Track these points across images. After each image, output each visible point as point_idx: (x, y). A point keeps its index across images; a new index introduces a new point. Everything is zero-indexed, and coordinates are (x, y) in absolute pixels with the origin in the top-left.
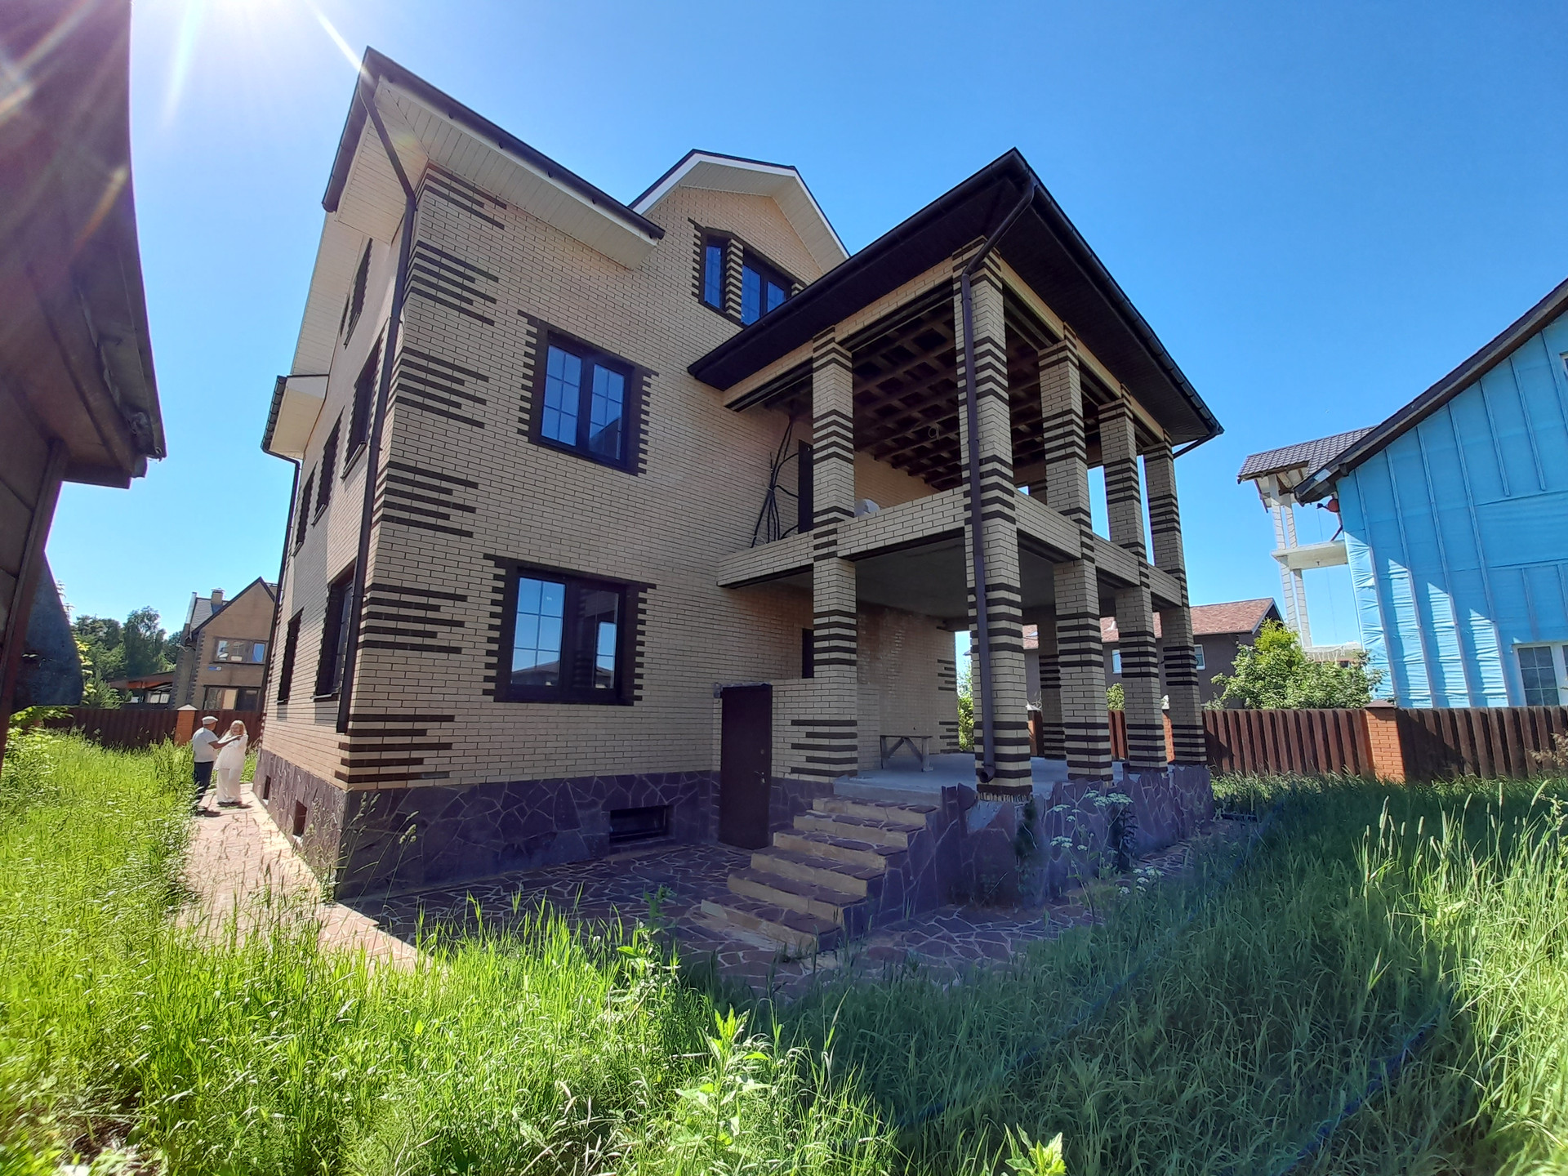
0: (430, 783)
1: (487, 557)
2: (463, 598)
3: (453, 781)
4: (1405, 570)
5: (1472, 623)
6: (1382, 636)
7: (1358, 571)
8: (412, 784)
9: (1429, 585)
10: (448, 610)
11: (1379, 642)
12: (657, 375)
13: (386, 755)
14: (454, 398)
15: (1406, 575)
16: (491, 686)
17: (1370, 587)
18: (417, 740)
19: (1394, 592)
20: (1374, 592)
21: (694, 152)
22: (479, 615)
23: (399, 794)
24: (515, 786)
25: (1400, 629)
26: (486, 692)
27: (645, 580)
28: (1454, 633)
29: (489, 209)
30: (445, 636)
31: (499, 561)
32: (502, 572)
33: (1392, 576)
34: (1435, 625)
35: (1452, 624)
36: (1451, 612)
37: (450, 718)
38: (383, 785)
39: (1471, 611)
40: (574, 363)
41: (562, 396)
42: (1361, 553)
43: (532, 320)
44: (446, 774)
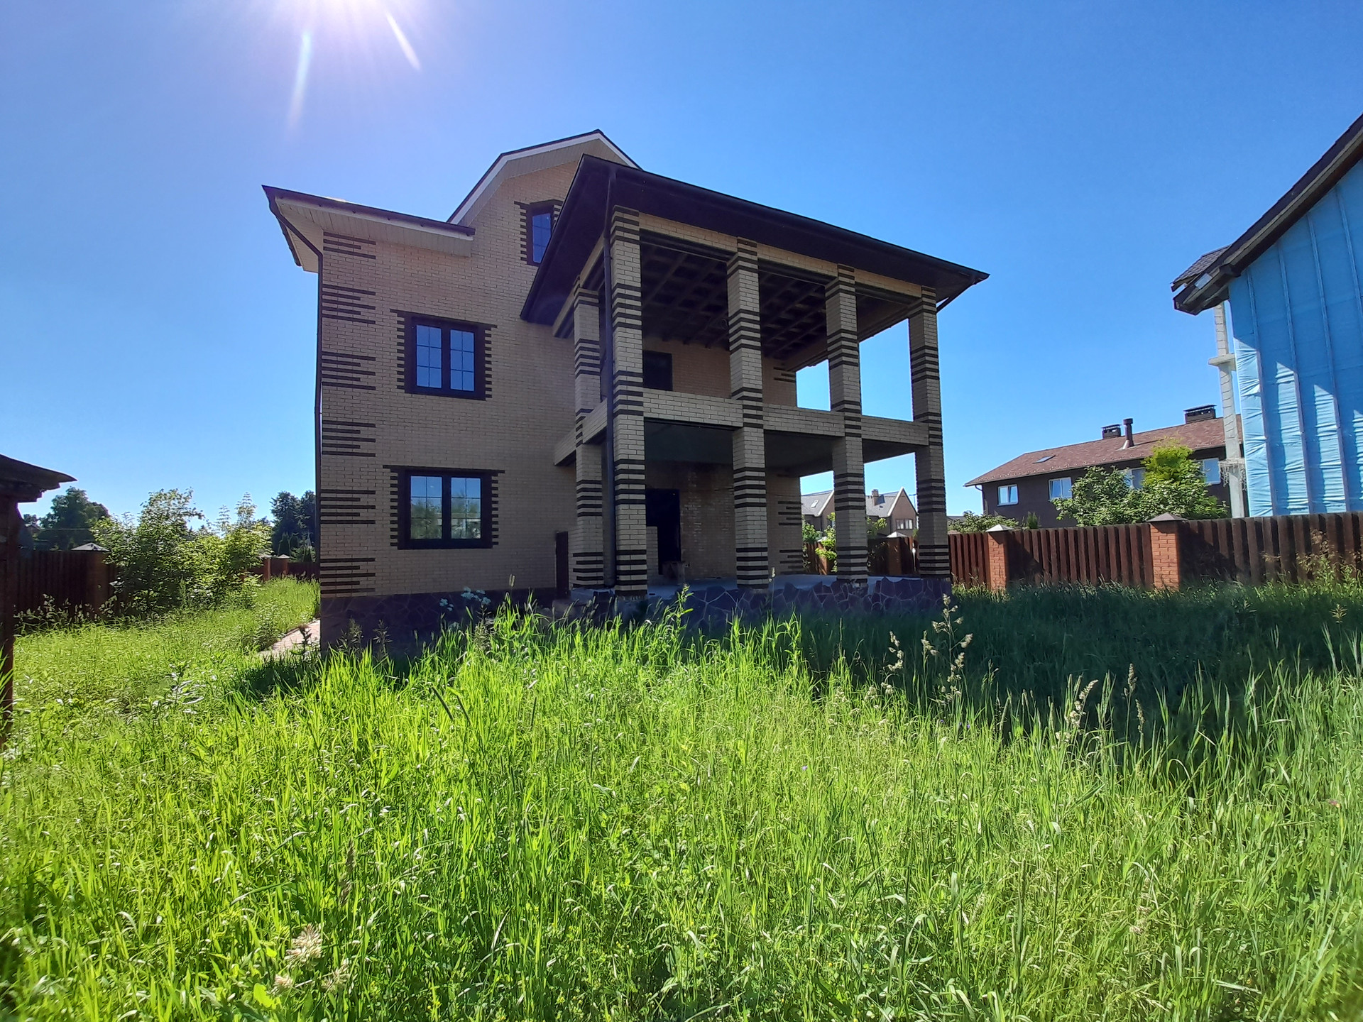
0: (365, 594)
1: (385, 467)
2: (373, 492)
3: (378, 593)
4: (1292, 372)
5: (1355, 425)
6: (1265, 445)
7: (1246, 378)
8: (354, 595)
9: (1315, 386)
10: (365, 499)
11: (1262, 450)
12: (496, 327)
13: (339, 580)
14: (355, 375)
15: (1292, 378)
16: (395, 541)
17: (1255, 395)
18: (355, 572)
19: (1280, 397)
20: (1258, 399)
21: (502, 155)
22: (384, 501)
23: (348, 600)
24: (414, 596)
25: (1283, 436)
26: (392, 544)
27: (496, 469)
28: (1336, 437)
29: (365, 249)
30: (364, 514)
31: (393, 468)
32: (396, 474)
33: (1279, 381)
34: (1319, 430)
35: (1335, 427)
36: (1333, 415)
37: (373, 560)
38: (339, 595)
39: (1355, 412)
40: (436, 333)
41: (428, 358)
42: (1247, 360)
43: (400, 313)
44: (373, 589)
